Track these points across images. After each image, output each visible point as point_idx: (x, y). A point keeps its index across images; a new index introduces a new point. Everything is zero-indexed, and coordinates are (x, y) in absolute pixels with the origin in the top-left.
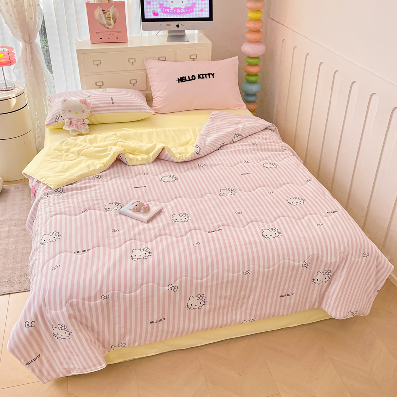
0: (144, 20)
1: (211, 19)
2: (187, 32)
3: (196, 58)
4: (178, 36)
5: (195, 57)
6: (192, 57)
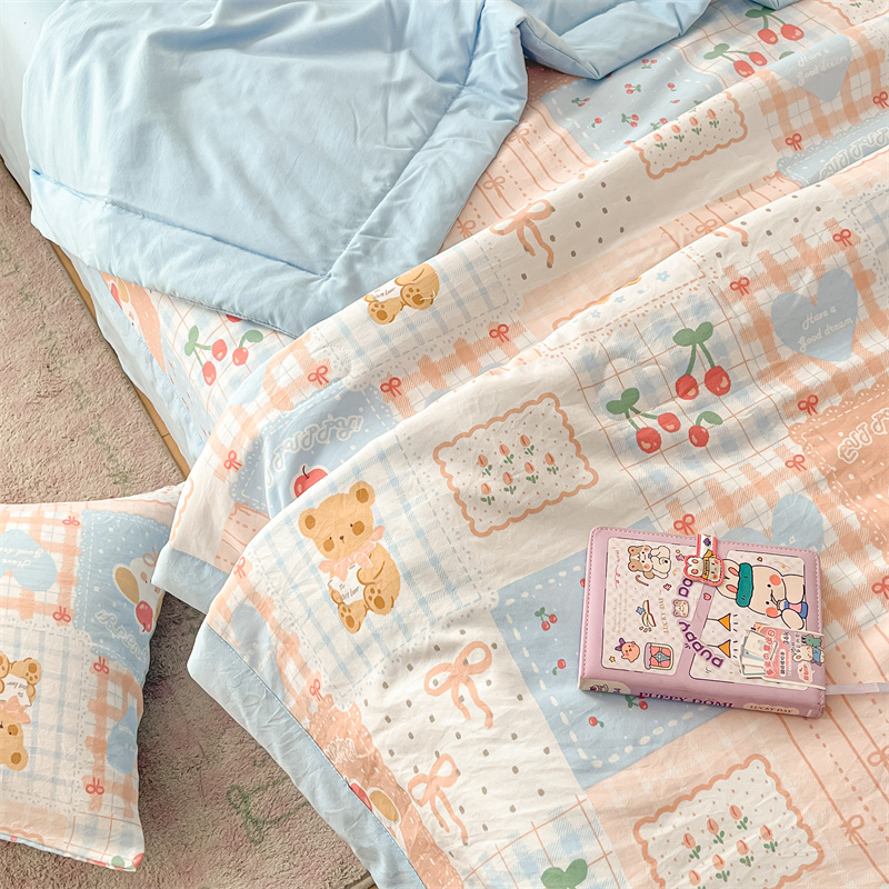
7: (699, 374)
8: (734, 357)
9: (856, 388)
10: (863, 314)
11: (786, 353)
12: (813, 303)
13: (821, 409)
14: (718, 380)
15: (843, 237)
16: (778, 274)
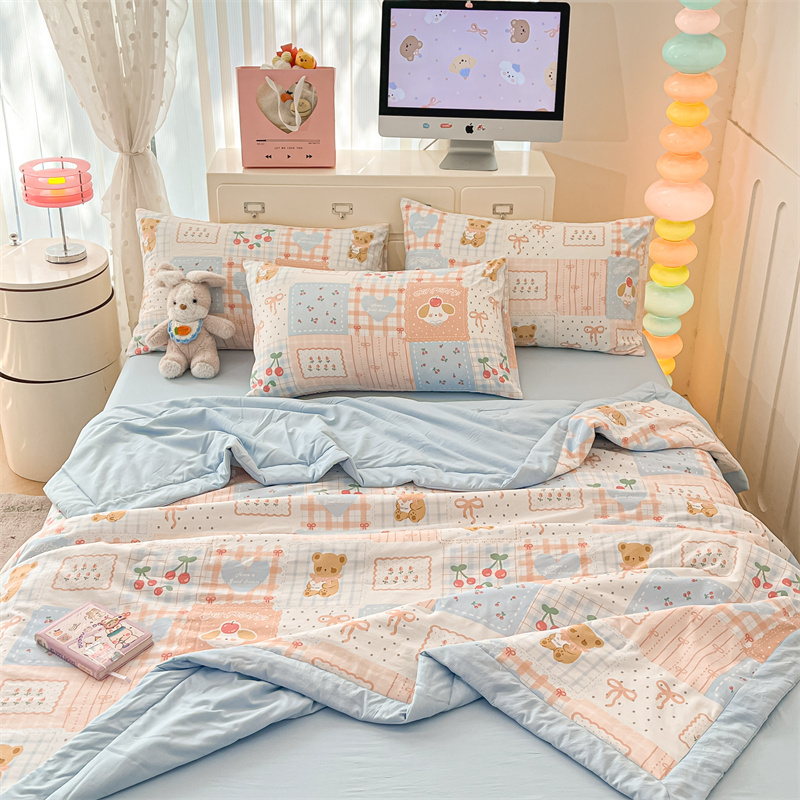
0: (385, 109)
1: (558, 114)
2: (500, 146)
3: (511, 213)
4: (474, 156)
5: (507, 210)
6: (499, 210)
7: (178, 573)
8: (197, 573)
9: (234, 602)
10: (266, 582)
11: (221, 581)
12: (245, 569)
13: (214, 603)
14: (184, 578)
15: (278, 553)
16: (240, 554)
